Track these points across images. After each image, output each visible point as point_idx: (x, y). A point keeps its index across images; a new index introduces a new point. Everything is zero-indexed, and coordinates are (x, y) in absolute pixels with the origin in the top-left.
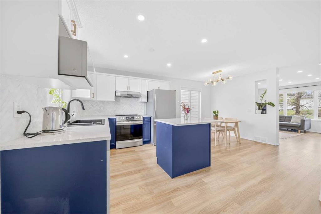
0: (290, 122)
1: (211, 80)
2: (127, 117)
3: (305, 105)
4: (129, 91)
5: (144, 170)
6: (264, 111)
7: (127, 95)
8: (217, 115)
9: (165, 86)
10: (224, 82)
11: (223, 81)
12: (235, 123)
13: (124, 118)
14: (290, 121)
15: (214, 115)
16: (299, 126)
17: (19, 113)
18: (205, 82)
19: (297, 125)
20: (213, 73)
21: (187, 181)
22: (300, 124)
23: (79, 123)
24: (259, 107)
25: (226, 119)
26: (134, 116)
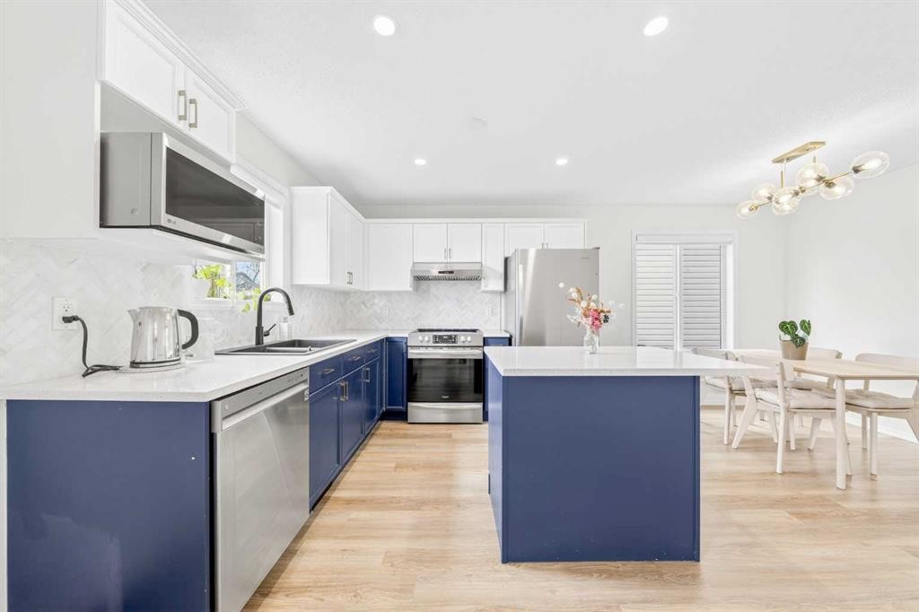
1: (764, 193)
2: (435, 337)
4: (449, 260)
5: (436, 503)
7: (440, 272)
8: (803, 340)
9: (566, 235)
10: (838, 190)
11: (830, 184)
13: (427, 338)
15: (788, 338)
17: (67, 320)
18: (737, 204)
20: (779, 161)
21: (553, 592)
23: (300, 346)
25: (860, 358)
26: (455, 333)
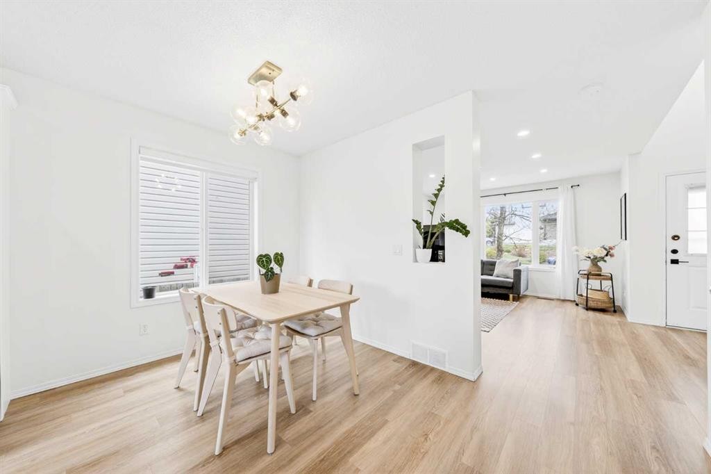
0: (492, 275)
3: (511, 237)
6: (440, 252)
11: (283, 112)
12: (339, 308)
14: (491, 272)
16: (510, 286)
19: (507, 282)
22: (512, 281)
24: (425, 239)
